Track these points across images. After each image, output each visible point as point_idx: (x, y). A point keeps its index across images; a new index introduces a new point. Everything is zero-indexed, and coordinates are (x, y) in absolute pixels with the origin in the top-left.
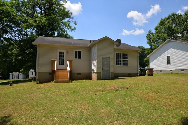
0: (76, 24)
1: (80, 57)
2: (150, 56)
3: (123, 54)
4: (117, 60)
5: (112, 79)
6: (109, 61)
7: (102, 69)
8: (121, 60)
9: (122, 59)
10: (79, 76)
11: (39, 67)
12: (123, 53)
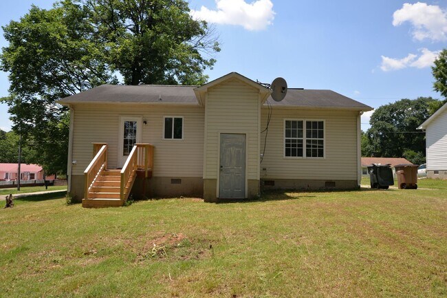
0: (218, 50)
1: (178, 135)
2: (426, 126)
3: (308, 123)
4: (287, 141)
5: (252, 198)
6: (244, 146)
7: (221, 170)
8: (302, 141)
9: (305, 139)
10: (175, 186)
11: (74, 162)
12: (309, 120)
